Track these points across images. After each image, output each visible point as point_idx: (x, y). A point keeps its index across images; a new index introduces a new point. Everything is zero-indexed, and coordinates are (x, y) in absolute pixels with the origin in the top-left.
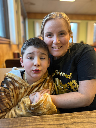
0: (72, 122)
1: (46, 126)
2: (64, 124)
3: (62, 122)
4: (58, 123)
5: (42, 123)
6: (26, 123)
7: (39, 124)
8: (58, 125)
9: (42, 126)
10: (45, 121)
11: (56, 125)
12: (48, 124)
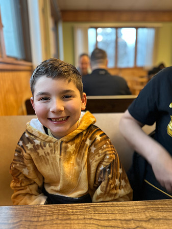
0: (147, 218)
1: (102, 221)
2: (133, 219)
3: (129, 217)
4: (123, 218)
5: (94, 216)
6: (68, 214)
7: (90, 217)
8: (123, 222)
9: (94, 222)
10: (100, 212)
11: (119, 221)
12: (104, 218)
